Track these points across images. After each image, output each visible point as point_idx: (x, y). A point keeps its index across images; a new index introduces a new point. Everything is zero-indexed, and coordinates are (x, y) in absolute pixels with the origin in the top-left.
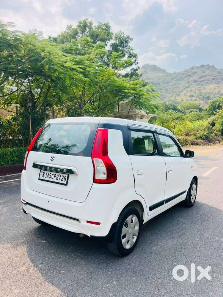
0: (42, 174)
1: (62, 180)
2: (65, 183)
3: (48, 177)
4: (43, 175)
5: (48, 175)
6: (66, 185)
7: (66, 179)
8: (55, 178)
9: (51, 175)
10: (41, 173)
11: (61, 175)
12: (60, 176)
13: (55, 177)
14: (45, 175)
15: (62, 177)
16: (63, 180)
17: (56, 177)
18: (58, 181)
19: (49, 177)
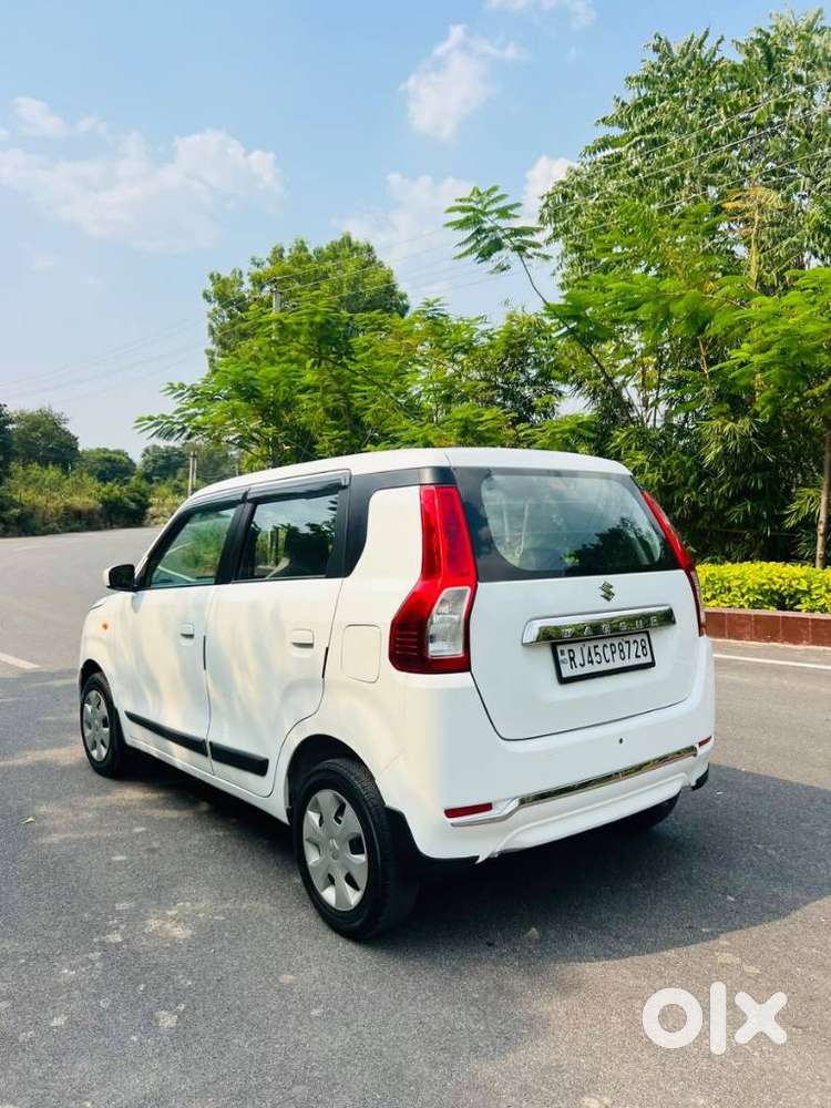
0: (566, 656)
1: (637, 656)
2: (648, 659)
3: (592, 662)
4: (572, 659)
5: (590, 654)
6: (652, 664)
7: (648, 647)
8: (617, 656)
9: (599, 650)
10: (561, 658)
11: (628, 642)
12: (626, 647)
13: (613, 653)
14: (578, 660)
15: (633, 647)
16: (640, 653)
17: (618, 651)
18: (627, 663)
19: (595, 659)
